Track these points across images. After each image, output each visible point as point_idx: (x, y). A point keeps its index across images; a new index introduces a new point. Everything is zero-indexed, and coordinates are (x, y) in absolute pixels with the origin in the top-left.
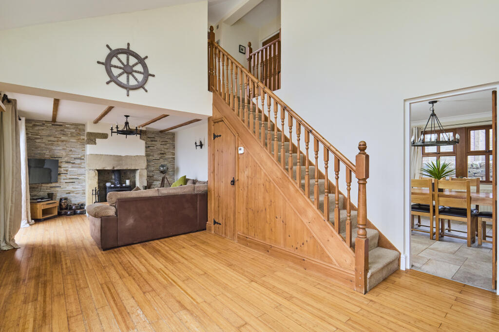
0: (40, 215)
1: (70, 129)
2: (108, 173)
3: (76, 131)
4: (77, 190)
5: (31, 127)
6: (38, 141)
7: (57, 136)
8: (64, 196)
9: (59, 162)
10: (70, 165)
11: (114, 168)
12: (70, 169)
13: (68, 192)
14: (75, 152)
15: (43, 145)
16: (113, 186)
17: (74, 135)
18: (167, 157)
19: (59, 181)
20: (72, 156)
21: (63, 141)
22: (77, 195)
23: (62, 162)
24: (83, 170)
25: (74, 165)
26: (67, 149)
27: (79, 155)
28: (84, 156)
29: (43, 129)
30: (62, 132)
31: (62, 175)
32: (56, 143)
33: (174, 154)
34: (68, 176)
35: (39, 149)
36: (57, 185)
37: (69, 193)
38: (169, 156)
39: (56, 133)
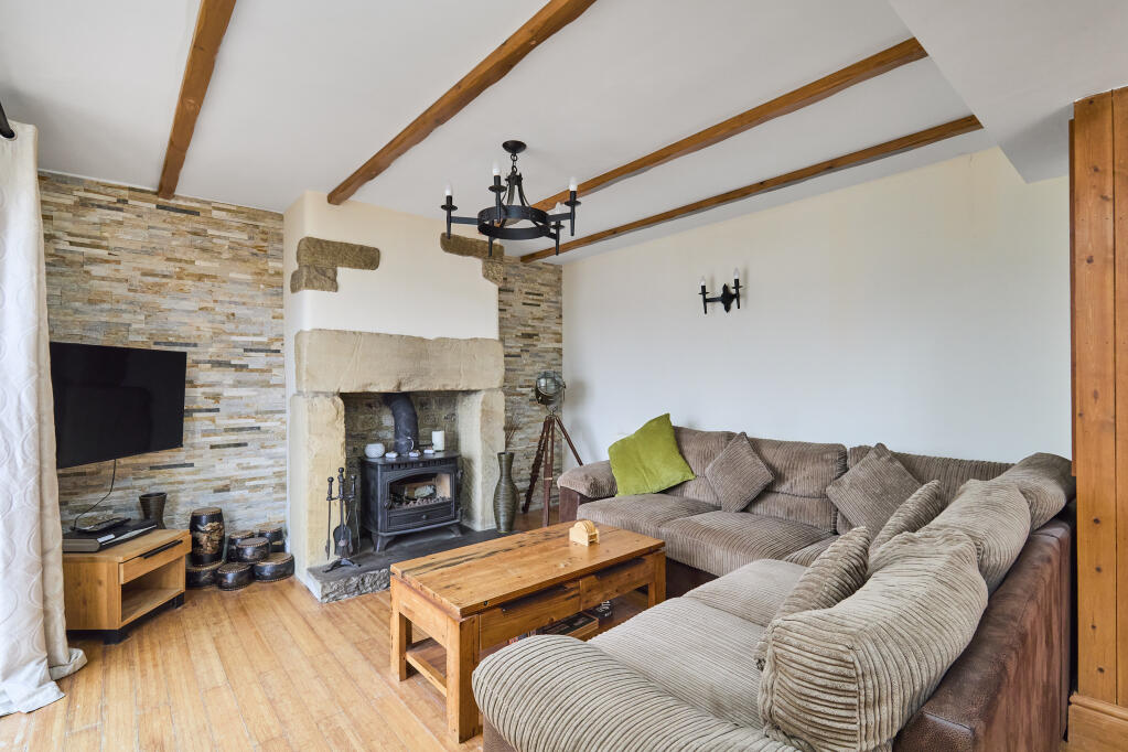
0: (110, 613)
1: (228, 229)
2: (370, 406)
3: (250, 238)
4: (253, 473)
5: (67, 208)
6: (96, 270)
7: (178, 256)
8: (207, 501)
9: (189, 361)
10: (229, 376)
11: (399, 385)
12: (228, 392)
13: (221, 484)
14: (248, 321)
15: (120, 290)
16: (392, 456)
17: (245, 253)
18: (541, 345)
19: (187, 440)
20: (234, 338)
21: (200, 277)
22: (256, 496)
23: (197, 363)
24: (276, 394)
25: (243, 375)
26: (218, 308)
27: (261, 335)
28: (280, 338)
29: (120, 223)
30: (198, 241)
31: (196, 415)
32: (172, 283)
33: (558, 338)
34: (223, 421)
35: (106, 306)
36: (178, 456)
37: (226, 489)
38: (545, 344)
39: (174, 243)
